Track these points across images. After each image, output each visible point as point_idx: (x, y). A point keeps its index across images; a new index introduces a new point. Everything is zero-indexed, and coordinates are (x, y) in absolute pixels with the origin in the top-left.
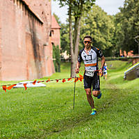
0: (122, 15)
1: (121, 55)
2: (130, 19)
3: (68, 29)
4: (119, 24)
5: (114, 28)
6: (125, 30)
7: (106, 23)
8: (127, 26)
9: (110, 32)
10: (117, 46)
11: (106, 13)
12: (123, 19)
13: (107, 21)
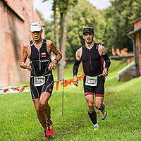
0: (113, 9)
1: (114, 53)
2: (122, 13)
3: (53, 27)
4: (110, 19)
5: (105, 24)
6: (117, 26)
7: (95, 18)
8: (119, 21)
9: (101, 29)
10: (109, 44)
11: (95, 8)
12: (115, 13)
13: (96, 16)
